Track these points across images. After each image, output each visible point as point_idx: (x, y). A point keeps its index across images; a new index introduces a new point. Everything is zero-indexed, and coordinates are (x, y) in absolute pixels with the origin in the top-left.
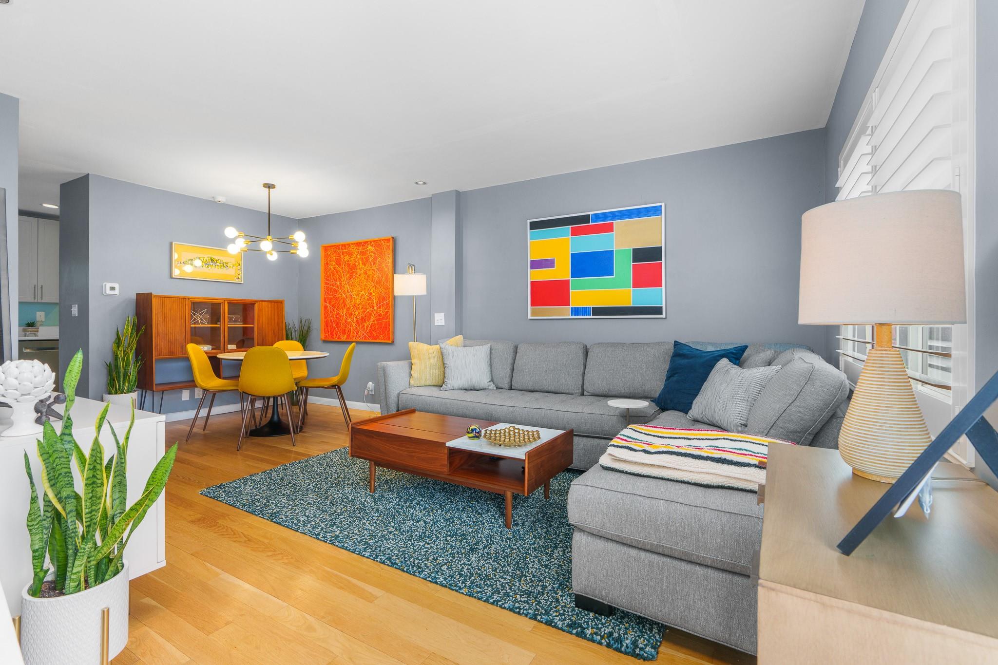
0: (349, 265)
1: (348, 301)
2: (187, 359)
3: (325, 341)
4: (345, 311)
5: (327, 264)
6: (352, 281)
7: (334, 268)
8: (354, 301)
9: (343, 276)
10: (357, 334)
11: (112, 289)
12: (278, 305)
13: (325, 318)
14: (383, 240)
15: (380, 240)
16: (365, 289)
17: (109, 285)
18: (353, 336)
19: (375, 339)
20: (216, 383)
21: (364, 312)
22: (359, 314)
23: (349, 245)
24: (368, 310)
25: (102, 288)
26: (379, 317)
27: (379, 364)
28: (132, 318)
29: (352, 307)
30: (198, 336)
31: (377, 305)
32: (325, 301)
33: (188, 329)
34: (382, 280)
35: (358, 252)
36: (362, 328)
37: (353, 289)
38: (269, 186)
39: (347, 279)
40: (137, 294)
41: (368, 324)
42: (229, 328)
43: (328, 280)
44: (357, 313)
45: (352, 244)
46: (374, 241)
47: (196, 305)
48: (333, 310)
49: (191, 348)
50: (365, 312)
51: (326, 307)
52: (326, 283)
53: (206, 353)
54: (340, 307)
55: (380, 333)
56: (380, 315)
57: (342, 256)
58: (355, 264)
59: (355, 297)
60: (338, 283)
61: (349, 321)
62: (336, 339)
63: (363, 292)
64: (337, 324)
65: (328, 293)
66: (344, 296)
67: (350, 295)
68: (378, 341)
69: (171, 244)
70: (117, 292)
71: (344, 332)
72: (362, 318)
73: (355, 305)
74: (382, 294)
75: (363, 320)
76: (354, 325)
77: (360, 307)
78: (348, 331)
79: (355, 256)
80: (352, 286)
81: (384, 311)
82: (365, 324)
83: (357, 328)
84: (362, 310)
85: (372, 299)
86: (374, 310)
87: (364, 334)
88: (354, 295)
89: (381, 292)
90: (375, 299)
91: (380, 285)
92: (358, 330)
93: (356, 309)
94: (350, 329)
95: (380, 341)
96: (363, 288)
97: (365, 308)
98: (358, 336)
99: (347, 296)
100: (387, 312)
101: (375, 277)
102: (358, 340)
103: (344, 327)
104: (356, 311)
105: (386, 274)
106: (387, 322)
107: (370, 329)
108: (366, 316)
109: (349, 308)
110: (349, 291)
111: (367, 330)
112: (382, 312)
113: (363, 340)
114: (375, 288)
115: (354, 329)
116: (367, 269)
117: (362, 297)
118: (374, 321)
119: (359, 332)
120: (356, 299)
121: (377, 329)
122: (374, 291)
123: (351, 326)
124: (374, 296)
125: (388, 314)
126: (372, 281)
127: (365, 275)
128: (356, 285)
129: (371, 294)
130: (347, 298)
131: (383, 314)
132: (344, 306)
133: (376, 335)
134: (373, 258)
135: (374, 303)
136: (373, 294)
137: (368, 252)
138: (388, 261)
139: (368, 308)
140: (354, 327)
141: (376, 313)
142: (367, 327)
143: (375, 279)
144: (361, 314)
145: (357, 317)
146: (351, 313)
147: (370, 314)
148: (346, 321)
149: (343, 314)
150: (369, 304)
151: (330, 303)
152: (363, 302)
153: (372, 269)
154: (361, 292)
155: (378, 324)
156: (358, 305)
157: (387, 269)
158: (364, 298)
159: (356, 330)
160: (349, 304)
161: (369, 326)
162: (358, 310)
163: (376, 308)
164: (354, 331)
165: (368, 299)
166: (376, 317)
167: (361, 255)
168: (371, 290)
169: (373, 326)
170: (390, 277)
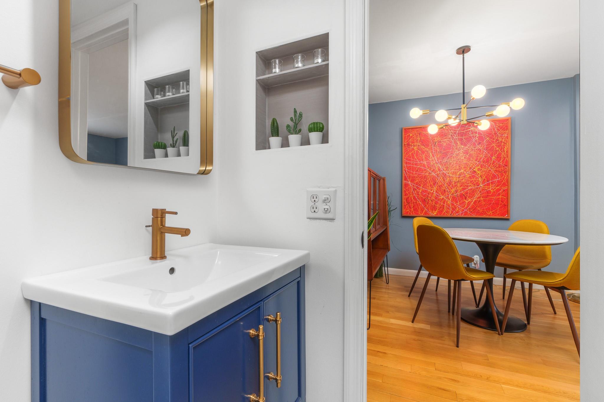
0: (440, 146)
4: (435, 188)
5: (409, 145)
6: (445, 160)
7: (418, 149)
8: (448, 179)
9: (432, 156)
10: (454, 209)
12: (382, 183)
13: (406, 195)
16: (464, 168)
18: (447, 212)
19: (482, 214)
21: (464, 189)
22: (456, 191)
26: (487, 194)
29: (446, 185)
31: (483, 182)
34: (491, 159)
35: (455, 133)
36: (460, 204)
37: (447, 168)
38: (463, 50)
39: (438, 159)
41: (469, 200)
44: (453, 190)
48: (418, 187)
50: (466, 189)
51: (407, 185)
52: (407, 163)
54: (428, 185)
55: (488, 209)
56: (489, 192)
57: (430, 137)
59: (451, 175)
60: (425, 163)
62: (422, 215)
63: (462, 171)
64: (424, 201)
65: (410, 173)
66: (433, 174)
67: (443, 173)
68: (484, 216)
71: (434, 208)
72: (461, 195)
73: (450, 182)
74: (492, 172)
75: (463, 196)
76: (448, 202)
77: (459, 185)
78: (441, 207)
79: (450, 136)
80: (445, 165)
81: (495, 188)
82: (465, 201)
83: (453, 204)
84: (462, 187)
85: (476, 177)
86: (480, 188)
87: (464, 210)
88: (448, 173)
89: (490, 170)
90: (480, 177)
91: (488, 164)
92: (455, 206)
93: (452, 186)
94: (443, 206)
95: (488, 217)
96: (463, 167)
97: (466, 186)
98: (454, 212)
99: (438, 175)
100: (499, 190)
101: (481, 156)
102: (455, 216)
103: (434, 203)
104: (452, 189)
105: (498, 153)
106: (499, 198)
107: (473, 206)
108: (467, 193)
109: (441, 186)
110: (441, 170)
111: (469, 206)
112: (492, 189)
113: (463, 216)
114: (481, 167)
115: (449, 205)
116: (469, 148)
117: (461, 175)
118: (479, 197)
119: (456, 208)
120: (452, 177)
121: (484, 205)
122: (479, 170)
123: (444, 203)
124: (479, 174)
125: (501, 191)
126: (476, 160)
127: (465, 155)
128: (452, 164)
129: (475, 172)
130: (438, 177)
131: (492, 191)
132: (434, 184)
133: (482, 211)
134: (477, 139)
135: (479, 181)
136: (478, 172)
137: (470, 133)
138: (501, 141)
139: (471, 186)
140: (448, 203)
141: (482, 191)
142: (469, 203)
143: (481, 159)
144: (460, 192)
145: (453, 194)
146: (445, 191)
147: (473, 192)
148: (436, 198)
149: (432, 192)
150: (471, 182)
151: (412, 181)
152: (462, 180)
153: (476, 148)
154: (460, 170)
155: (485, 201)
156: (455, 183)
157: (499, 149)
158: (464, 176)
159: (451, 206)
160: (442, 182)
161: (472, 203)
162: (455, 188)
163: (482, 185)
164: (450, 207)
165: (470, 177)
166: (483, 194)
167: (459, 135)
168: (474, 168)
169: (478, 203)
170: (504, 156)
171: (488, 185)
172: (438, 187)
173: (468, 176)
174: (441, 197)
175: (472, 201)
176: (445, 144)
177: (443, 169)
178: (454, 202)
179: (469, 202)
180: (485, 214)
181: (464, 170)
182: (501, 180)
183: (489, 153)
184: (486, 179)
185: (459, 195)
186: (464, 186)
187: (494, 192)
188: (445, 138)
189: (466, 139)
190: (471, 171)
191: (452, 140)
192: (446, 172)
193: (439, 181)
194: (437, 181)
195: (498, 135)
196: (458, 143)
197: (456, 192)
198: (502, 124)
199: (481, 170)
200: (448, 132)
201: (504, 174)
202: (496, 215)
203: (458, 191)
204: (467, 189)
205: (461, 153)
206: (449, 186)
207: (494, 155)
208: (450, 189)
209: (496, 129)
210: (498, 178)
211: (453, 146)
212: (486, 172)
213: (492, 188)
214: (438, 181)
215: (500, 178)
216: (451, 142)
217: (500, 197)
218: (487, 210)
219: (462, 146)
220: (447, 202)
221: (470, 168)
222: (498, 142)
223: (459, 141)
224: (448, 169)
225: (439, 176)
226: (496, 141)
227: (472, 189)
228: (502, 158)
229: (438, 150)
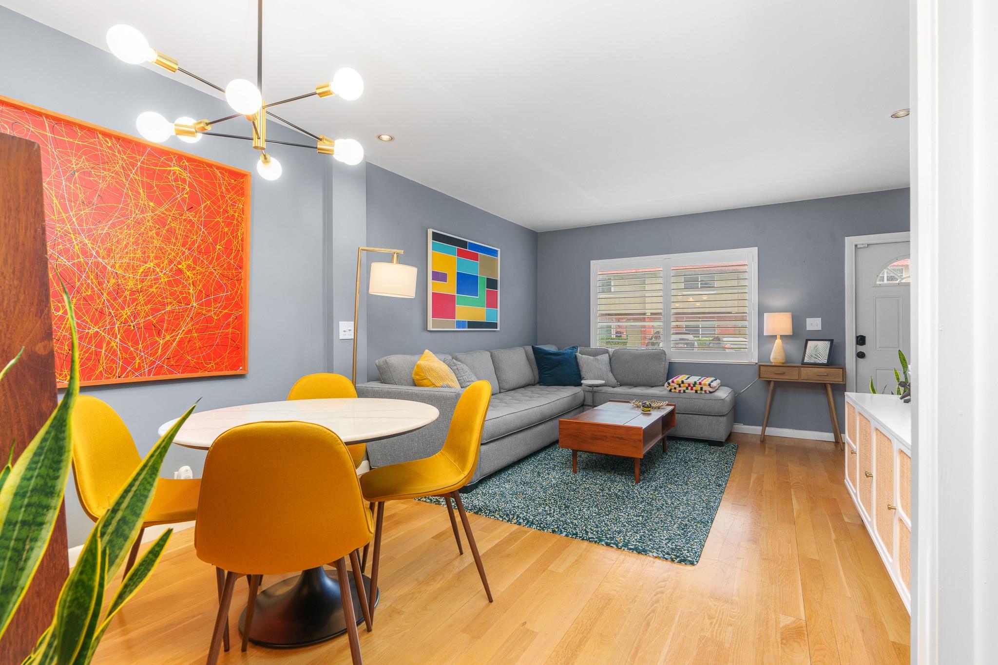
0: (88, 184)
6: (103, 229)
8: (112, 281)
10: (127, 362)
14: (218, 168)
16: (156, 258)
18: (110, 371)
21: (154, 310)
22: (135, 316)
26: (205, 325)
31: (199, 298)
34: (215, 249)
35: (134, 165)
36: (145, 348)
37: (109, 251)
41: (168, 338)
44: (126, 312)
45: (106, 135)
50: (159, 310)
55: (208, 358)
56: (209, 320)
59: (120, 272)
61: (91, 332)
63: (151, 265)
67: (97, 264)
68: (199, 374)
72: (148, 326)
73: (118, 291)
74: (216, 277)
75: (153, 329)
76: (113, 343)
77: (141, 299)
78: (89, 359)
80: (103, 242)
81: (221, 312)
82: (157, 339)
83: (125, 350)
84: (149, 306)
85: (183, 283)
86: (191, 309)
87: (154, 362)
88: (113, 266)
89: (211, 273)
90: (192, 285)
91: (207, 258)
92: (131, 353)
93: (124, 302)
94: (98, 354)
95: (207, 374)
96: (152, 255)
97: (159, 302)
98: (129, 369)
99: (79, 266)
100: (227, 316)
101: (195, 237)
102: (132, 379)
103: (66, 348)
104: (123, 309)
105: (226, 239)
106: (227, 334)
107: (177, 351)
108: (161, 320)
109: (91, 297)
110: (92, 255)
111: (166, 352)
112: (215, 314)
113: (152, 378)
114: (195, 262)
115: (115, 351)
116: (167, 213)
117: (147, 276)
118: (189, 332)
119: (134, 358)
120: (123, 276)
121: (200, 348)
122: (189, 266)
123: (99, 345)
124: (189, 277)
125: (231, 320)
126: (184, 245)
127: (158, 227)
128: (125, 243)
129: (180, 271)
130: (81, 272)
131: (216, 318)
133: (195, 362)
134: (187, 196)
135: (189, 294)
136: (188, 273)
137: (170, 177)
138: (233, 216)
139: (171, 303)
140: (112, 347)
141: (196, 316)
142: (167, 345)
143: (193, 243)
144: (145, 317)
145: (126, 321)
146: (102, 313)
147: (177, 318)
149: (60, 313)
150: (172, 294)
152: (151, 286)
153: (184, 218)
154: (146, 263)
155: (201, 339)
156: (132, 293)
157: (229, 230)
158: (155, 279)
159: (121, 353)
160: (92, 288)
161: (174, 344)
162: (132, 307)
163: (195, 304)
164: (116, 355)
165: (170, 283)
166: (197, 323)
167: (142, 174)
168: (179, 263)
169: (186, 344)
170: (237, 247)
171: (208, 304)
172: (79, 300)
173: (166, 280)
174: (89, 329)
175: (174, 341)
176: (102, 185)
177: (97, 252)
178: (130, 344)
179: (166, 343)
180: (201, 367)
181: (156, 264)
182: (231, 295)
183: (209, 234)
184: (204, 292)
185: (142, 325)
186: (156, 304)
187: (219, 320)
188: (104, 169)
189: (162, 188)
190: (172, 268)
191: (124, 180)
192: (106, 261)
193: (85, 285)
194: (78, 284)
195: (227, 201)
196: (139, 193)
197: (135, 318)
198: (235, 181)
199: (194, 269)
200: (114, 155)
201: (237, 285)
202: (222, 370)
203: (139, 315)
204: (163, 312)
205: (148, 221)
206: (115, 299)
207: (221, 241)
208: (117, 310)
209: (223, 188)
210: (227, 292)
211: (127, 194)
212: (204, 276)
213: (214, 312)
214: (82, 284)
215: (231, 291)
216: (123, 185)
217: (231, 330)
218: (205, 360)
219: (152, 204)
220: (109, 343)
221: (171, 262)
222: (227, 215)
223: (143, 187)
224: (112, 255)
225: (85, 269)
226: (224, 214)
227: (173, 312)
228: (234, 251)
229: (82, 196)
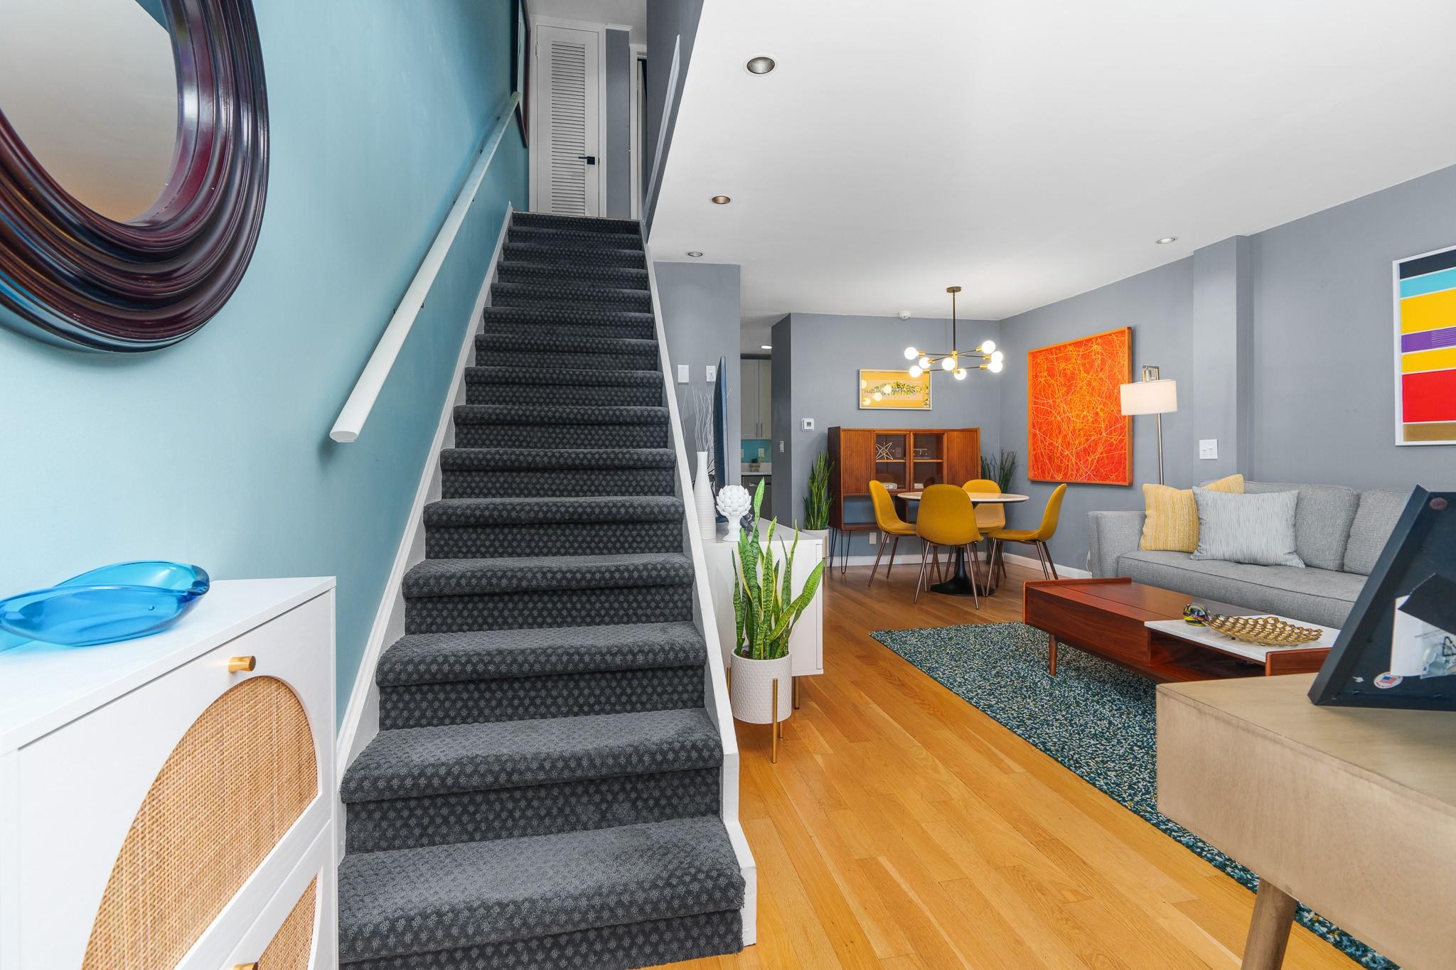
0: (1065, 375)
1: (1064, 426)
2: (869, 498)
3: (1034, 482)
4: (1060, 440)
5: (1036, 376)
6: (1070, 397)
7: (1046, 381)
8: (1072, 425)
9: (1057, 391)
10: (1078, 471)
11: (809, 424)
12: (971, 435)
13: (1034, 450)
14: (1114, 334)
15: (1110, 335)
16: (1088, 407)
17: (806, 420)
18: (1072, 475)
19: (1104, 479)
20: (898, 526)
21: (1087, 440)
23: (1065, 346)
24: (1093, 438)
25: (801, 424)
26: (1110, 448)
27: (1090, 513)
28: (824, 453)
29: (1070, 434)
30: (883, 473)
31: (1106, 430)
32: (1034, 427)
33: (873, 466)
34: (1114, 393)
35: (1079, 355)
36: (1084, 463)
37: (1071, 408)
38: (954, 290)
39: (1063, 395)
40: (829, 429)
41: (1093, 457)
42: (914, 463)
43: (1038, 398)
44: (1077, 442)
45: (1070, 345)
46: (1101, 337)
47: (883, 438)
48: (1045, 439)
49: (874, 484)
51: (1035, 435)
52: (1035, 403)
53: (890, 492)
54: (1054, 434)
55: (1111, 471)
56: (1111, 445)
57: (1055, 363)
58: (1073, 373)
59: (1075, 420)
60: (1051, 401)
61: (1066, 454)
62: (1048, 479)
63: (1085, 413)
64: (1050, 459)
65: (1037, 416)
66: (1059, 418)
67: (1067, 417)
68: (1108, 482)
69: (858, 372)
70: (812, 427)
71: (1059, 469)
72: (1085, 450)
73: (1074, 430)
75: (1086, 452)
76: (1073, 460)
77: (1082, 434)
78: (1065, 468)
79: (1074, 361)
80: (1069, 404)
81: (1117, 438)
82: (1088, 458)
83: (1077, 464)
84: (1085, 438)
85: (1098, 421)
86: (1102, 437)
87: (1087, 472)
88: (1073, 417)
89: (1112, 411)
90: (1102, 421)
91: (1110, 401)
92: (1079, 466)
93: (1076, 436)
94: (1068, 465)
95: (1111, 483)
97: (1089, 435)
98: (1078, 475)
99: (1063, 419)
100: (1121, 440)
101: (1103, 389)
102: (1079, 481)
103: (1059, 462)
104: (1076, 440)
106: (1121, 454)
107: (1096, 465)
108: (1090, 446)
109: (1066, 435)
110: (1066, 413)
111: (1092, 466)
112: (1114, 439)
113: (1086, 481)
114: (1104, 405)
115: (1073, 464)
116: (1091, 378)
117: (1084, 419)
118: (1102, 453)
119: (1080, 469)
120: (1076, 422)
121: (1107, 464)
122: (1101, 410)
123: (1068, 461)
125: (1122, 443)
126: (1098, 396)
127: (1088, 388)
128: (1076, 402)
129: (1097, 413)
130: (1063, 422)
131: (1115, 442)
132: (1059, 433)
133: (1105, 474)
134: (1099, 362)
135: (1101, 427)
136: (1100, 414)
137: (1092, 355)
138: (1123, 364)
139: (1093, 435)
140: (1072, 462)
141: (1104, 442)
142: (1092, 462)
143: (1102, 393)
144: (1084, 444)
145: (1077, 447)
146: (1069, 443)
147: (1096, 443)
148: (1061, 454)
149: (1058, 444)
150: (1094, 429)
151: (1040, 430)
152: (1086, 426)
153: (1098, 378)
154: (1083, 412)
155: (1107, 457)
156: (1079, 431)
157: (1120, 376)
158: (1087, 421)
159: (1076, 466)
160: (1066, 430)
161: (1095, 461)
162: (1079, 439)
163: (1104, 434)
164: (1074, 467)
165: (1093, 422)
166: (1105, 447)
167: (1082, 359)
168: (1096, 408)
169: (1101, 461)
171: (1110, 433)
172: (1063, 437)
173: (1091, 420)
174: (1065, 452)
175: (1095, 459)
176: (1069, 373)
177: (1068, 411)
178: (1078, 461)
179: (1092, 460)
180: (1108, 478)
181: (1088, 412)
183: (1111, 383)
184: (1108, 425)
185: (1082, 449)
186: (1087, 436)
187: (1117, 444)
188: (1070, 364)
189: (1088, 364)
190: (1094, 412)
191: (1076, 367)
192: (1070, 415)
195: (1120, 355)
196: (1081, 371)
197: (1080, 445)
198: (1123, 338)
200: (1072, 354)
202: (1118, 480)
203: (1081, 443)
204: (1090, 441)
205: (1084, 386)
206: (1073, 435)
207: (1116, 386)
208: (1074, 441)
209: (1117, 347)
210: (1120, 423)
211: (1077, 374)
212: (1108, 414)
214: (1063, 429)
215: (1123, 422)
217: (1122, 451)
218: (1110, 473)
219: (1085, 375)
220: (1071, 460)
221: (1093, 408)
222: (1120, 365)
223: (1082, 367)
224: (1072, 411)
227: (1094, 441)
229: (1064, 383)
